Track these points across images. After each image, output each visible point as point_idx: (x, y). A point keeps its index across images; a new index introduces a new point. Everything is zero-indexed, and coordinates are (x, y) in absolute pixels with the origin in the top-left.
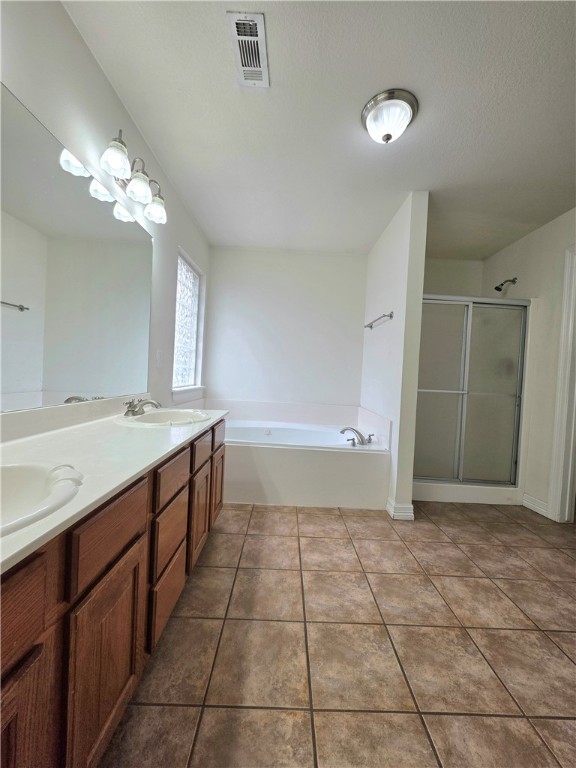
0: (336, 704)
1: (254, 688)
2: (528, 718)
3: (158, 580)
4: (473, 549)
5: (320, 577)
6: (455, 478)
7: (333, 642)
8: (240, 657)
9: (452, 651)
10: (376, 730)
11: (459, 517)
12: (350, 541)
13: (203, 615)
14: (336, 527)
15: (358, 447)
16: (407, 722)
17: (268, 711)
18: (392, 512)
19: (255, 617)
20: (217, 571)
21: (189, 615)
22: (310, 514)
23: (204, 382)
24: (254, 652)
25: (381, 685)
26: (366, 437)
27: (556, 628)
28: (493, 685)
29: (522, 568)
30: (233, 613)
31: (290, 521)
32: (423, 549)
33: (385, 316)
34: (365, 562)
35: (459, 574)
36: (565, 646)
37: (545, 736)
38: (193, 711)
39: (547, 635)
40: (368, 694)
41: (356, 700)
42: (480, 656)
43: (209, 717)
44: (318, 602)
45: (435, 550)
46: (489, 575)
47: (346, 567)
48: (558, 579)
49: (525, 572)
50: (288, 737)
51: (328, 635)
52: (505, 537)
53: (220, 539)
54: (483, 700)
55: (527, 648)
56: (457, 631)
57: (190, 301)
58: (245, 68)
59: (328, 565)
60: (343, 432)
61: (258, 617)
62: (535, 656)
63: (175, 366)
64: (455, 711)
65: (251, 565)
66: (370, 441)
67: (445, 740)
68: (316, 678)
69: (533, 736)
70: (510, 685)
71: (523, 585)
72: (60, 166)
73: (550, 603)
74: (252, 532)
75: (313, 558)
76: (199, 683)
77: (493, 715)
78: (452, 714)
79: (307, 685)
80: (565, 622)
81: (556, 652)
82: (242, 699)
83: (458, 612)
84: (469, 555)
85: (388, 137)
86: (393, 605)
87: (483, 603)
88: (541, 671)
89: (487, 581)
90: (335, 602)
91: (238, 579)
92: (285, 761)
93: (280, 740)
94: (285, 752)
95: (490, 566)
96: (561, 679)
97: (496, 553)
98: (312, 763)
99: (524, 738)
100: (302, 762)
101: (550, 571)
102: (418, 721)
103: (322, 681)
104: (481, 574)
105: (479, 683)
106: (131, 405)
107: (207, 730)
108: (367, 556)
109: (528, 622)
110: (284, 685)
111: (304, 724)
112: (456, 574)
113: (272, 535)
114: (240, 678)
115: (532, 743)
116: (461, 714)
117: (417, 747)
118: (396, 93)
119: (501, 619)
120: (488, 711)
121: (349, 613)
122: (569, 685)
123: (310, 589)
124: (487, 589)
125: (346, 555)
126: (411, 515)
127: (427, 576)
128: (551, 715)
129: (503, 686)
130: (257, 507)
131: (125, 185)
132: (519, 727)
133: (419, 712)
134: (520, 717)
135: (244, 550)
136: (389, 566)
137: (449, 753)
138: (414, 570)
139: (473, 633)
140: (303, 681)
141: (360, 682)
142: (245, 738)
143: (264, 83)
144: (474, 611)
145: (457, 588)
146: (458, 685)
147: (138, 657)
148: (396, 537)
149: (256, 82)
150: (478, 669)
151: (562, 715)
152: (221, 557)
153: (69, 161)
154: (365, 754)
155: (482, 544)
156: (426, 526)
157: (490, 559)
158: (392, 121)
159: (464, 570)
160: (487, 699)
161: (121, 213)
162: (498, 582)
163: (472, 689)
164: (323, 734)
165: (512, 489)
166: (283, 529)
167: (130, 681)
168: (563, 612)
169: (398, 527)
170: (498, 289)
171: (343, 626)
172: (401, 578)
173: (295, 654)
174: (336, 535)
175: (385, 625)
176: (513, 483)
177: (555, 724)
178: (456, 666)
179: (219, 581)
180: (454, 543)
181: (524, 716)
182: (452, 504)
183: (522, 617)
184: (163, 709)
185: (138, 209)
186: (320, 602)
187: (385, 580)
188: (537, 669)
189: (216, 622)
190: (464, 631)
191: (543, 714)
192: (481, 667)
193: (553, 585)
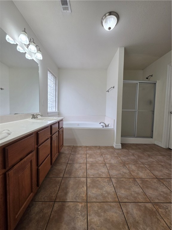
0: (94, 200)
1: (70, 196)
2: (152, 203)
3: (40, 165)
4: (139, 156)
5: (92, 165)
6: (134, 136)
7: (95, 183)
8: (66, 188)
9: (130, 185)
10: (106, 207)
11: (135, 148)
12: (102, 155)
13: (56, 176)
14: (98, 151)
15: (105, 128)
16: (115, 205)
17: (74, 203)
18: (115, 146)
19: (72, 177)
20: (61, 164)
21: (52, 176)
22: (90, 148)
23: (58, 110)
24: (71, 186)
25: (108, 195)
26: (107, 125)
27: (162, 178)
28: (142, 194)
29: (153, 161)
30: (65, 176)
31: (84, 150)
32: (124, 157)
33: (112, 87)
34: (106, 161)
35: (134, 163)
36: (164, 183)
37: (157, 208)
38: (51, 203)
39: (159, 180)
40: (104, 197)
41: (101, 199)
42: (139, 186)
43: (56, 205)
44: (91, 172)
45: (127, 157)
46: (143, 164)
47: (100, 162)
48: (164, 164)
49: (154, 163)
50: (80, 209)
51: (93, 181)
52: (149, 153)
53: (63, 155)
54: (139, 198)
55: (153, 183)
56: (132, 179)
57: (53, 85)
58: (63, 6)
59: (95, 162)
60: (100, 124)
61: (73, 177)
62: (155, 186)
63: (49, 105)
64: (130, 201)
65: (72, 162)
66: (108, 126)
67: (127, 209)
68: (89, 193)
69: (153, 208)
70: (147, 194)
71: (153, 166)
72: (6, 40)
73: (161, 171)
74: (72, 153)
75: (90, 160)
76: (54, 195)
77: (142, 202)
78: (129, 202)
79: (86, 195)
80: (165, 176)
81: (162, 184)
82: (66, 200)
83: (133, 174)
84: (137, 158)
85: (110, 28)
86: (114, 173)
87: (141, 171)
88: (157, 190)
89: (142, 165)
90: (96, 172)
91: (67, 166)
92: (78, 216)
93: (77, 210)
94: (78, 214)
95: (143, 161)
96: (163, 192)
97: (145, 157)
98: (86, 217)
99: (150, 209)
100: (83, 216)
101: (162, 162)
102: (119, 205)
103: (91, 194)
104: (141, 163)
105: (138, 194)
106: (33, 115)
107: (55, 208)
108: (107, 159)
109: (154, 176)
110: (79, 195)
111: (85, 206)
112: (133, 163)
113: (78, 154)
114: (66, 194)
115: (153, 210)
116: (132, 202)
117: (118, 212)
118: (112, 13)
119: (146, 176)
120: (140, 201)
121: (100, 175)
122: (165, 193)
123: (89, 169)
124: (142, 167)
125: (100, 159)
126: (120, 147)
127: (124, 164)
128: (159, 202)
129: (145, 194)
130: (74, 146)
131: (28, 47)
132: (149, 205)
133: (119, 202)
134: (149, 203)
135: (70, 158)
136: (113, 161)
137: (127, 213)
138: (120, 162)
139: (137, 180)
140: (85, 194)
141: (102, 194)
142: (67, 210)
143: (69, 11)
144: (138, 173)
145: (133, 167)
146: (131, 194)
147: (34, 188)
148: (116, 153)
149: (67, 11)
150: (138, 190)
151: (162, 202)
152: (63, 160)
153: (9, 39)
154: (102, 214)
155: (141, 155)
156: (125, 150)
157: (144, 159)
158: (111, 23)
159: (135, 162)
160: (140, 198)
161: (28, 56)
162: (145, 165)
163: (136, 195)
164: (90, 209)
165: (151, 139)
166: (82, 152)
167: (31, 194)
168: (165, 173)
169: (117, 151)
170: (147, 78)
171: (98, 179)
172: (116, 165)
173: (83, 187)
174: (98, 153)
175: (111, 178)
176: (152, 137)
177: (160, 204)
178: (131, 189)
179: (62, 167)
180: (133, 155)
181: (151, 202)
182: (133, 144)
183: (152, 175)
184: (43, 203)
185: (33, 55)
186: (92, 172)
187: (112, 166)
188: (156, 189)
189: (60, 178)
190: (134, 179)
191: (157, 202)
192: (139, 189)
193: (162, 166)
